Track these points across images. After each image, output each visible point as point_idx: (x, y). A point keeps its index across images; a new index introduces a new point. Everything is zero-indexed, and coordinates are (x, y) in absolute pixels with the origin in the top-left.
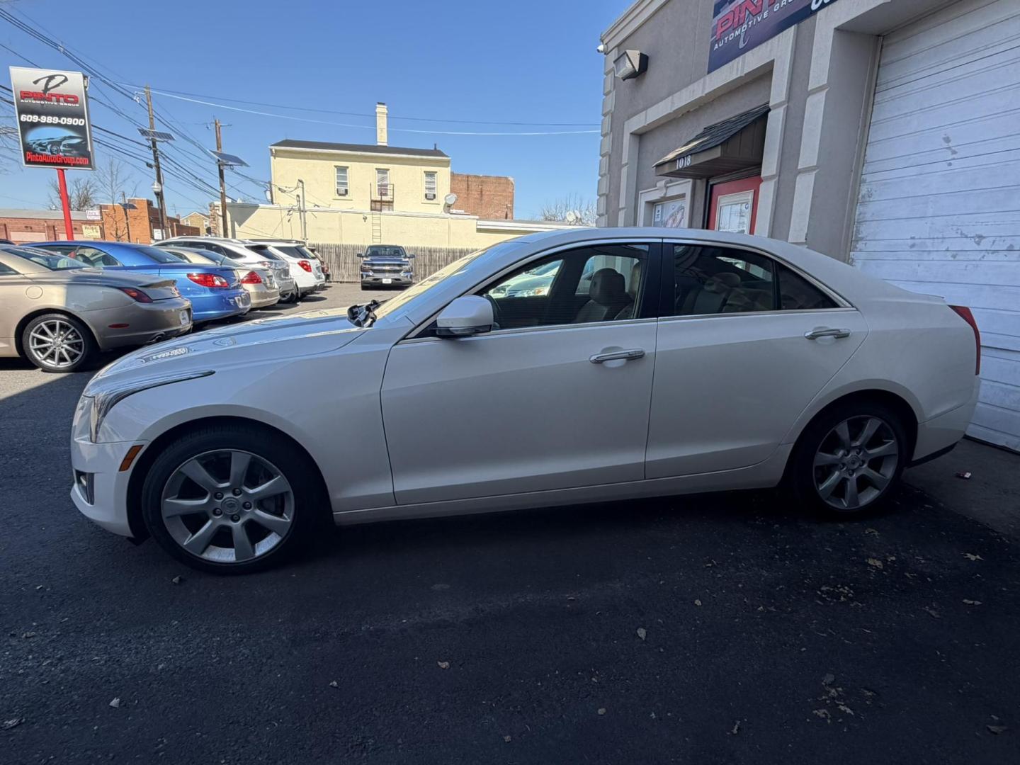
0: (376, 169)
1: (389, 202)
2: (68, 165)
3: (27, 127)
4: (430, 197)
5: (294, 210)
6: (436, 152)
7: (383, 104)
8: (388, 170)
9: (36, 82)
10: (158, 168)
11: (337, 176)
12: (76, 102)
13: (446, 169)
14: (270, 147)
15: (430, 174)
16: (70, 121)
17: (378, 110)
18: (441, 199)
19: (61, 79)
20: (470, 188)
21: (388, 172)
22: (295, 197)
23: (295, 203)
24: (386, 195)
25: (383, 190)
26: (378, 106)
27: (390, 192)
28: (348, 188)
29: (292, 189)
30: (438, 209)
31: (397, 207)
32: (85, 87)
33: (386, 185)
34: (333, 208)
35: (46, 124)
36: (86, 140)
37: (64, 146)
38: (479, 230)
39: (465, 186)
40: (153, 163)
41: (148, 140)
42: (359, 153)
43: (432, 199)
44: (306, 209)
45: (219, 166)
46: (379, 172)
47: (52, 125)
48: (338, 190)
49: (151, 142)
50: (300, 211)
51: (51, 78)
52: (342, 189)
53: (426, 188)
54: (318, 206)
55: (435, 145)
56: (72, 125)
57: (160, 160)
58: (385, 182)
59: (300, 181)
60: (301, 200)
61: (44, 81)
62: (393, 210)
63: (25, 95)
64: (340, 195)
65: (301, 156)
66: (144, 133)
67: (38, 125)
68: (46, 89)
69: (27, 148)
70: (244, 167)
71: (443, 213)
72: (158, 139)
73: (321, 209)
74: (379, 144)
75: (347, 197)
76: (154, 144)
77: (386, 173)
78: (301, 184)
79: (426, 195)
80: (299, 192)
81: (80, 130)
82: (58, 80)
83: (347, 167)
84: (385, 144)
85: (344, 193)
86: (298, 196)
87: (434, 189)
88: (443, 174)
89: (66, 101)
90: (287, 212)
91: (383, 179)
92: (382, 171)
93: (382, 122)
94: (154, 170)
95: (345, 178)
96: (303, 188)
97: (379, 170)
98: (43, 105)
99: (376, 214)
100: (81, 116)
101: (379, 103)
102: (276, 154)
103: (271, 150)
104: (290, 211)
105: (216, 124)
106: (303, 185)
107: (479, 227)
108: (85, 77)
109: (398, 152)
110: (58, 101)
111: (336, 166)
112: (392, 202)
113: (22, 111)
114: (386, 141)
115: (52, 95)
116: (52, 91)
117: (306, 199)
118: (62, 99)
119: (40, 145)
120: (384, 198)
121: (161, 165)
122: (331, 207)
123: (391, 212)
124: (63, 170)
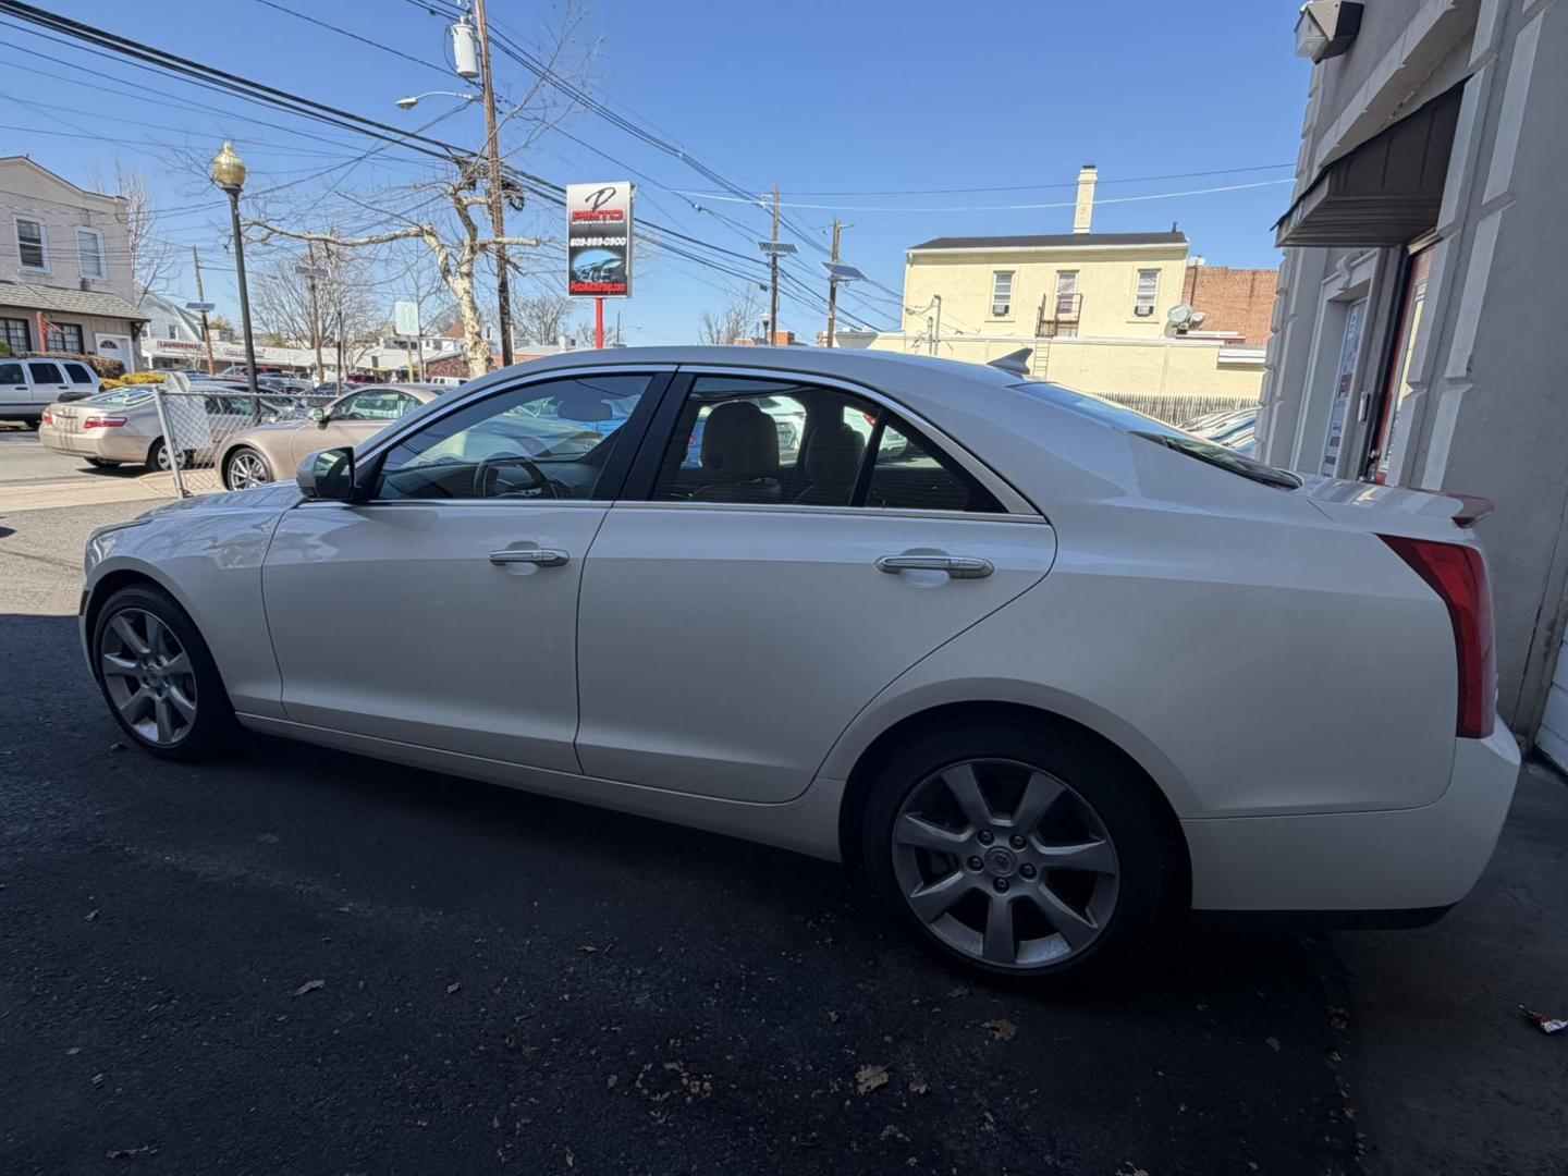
0: (1058, 271)
1: (1070, 322)
2: (606, 293)
3: (574, 252)
4: (1143, 312)
5: (923, 339)
6: (1176, 236)
7: (1092, 167)
8: (1077, 271)
9: (587, 200)
10: (775, 290)
11: (997, 286)
12: (620, 218)
13: (1180, 262)
14: (907, 251)
15: (1147, 274)
16: (612, 241)
17: (1082, 178)
18: (1161, 316)
19: (610, 192)
20: (1256, 292)
21: (1077, 275)
22: (927, 318)
23: (925, 329)
24: (1068, 311)
25: (1064, 303)
26: (1082, 171)
27: (1075, 307)
28: (1010, 304)
29: (923, 310)
30: (1154, 331)
31: (1084, 330)
32: (631, 199)
33: (1071, 296)
34: (982, 335)
35: (592, 248)
36: (625, 263)
37: (605, 271)
38: (1221, 366)
39: (1247, 288)
40: (769, 284)
41: (768, 255)
42: (1033, 249)
43: (1146, 315)
44: (942, 335)
45: (832, 283)
46: (1061, 277)
47: (596, 247)
48: (994, 307)
49: (771, 258)
50: (931, 340)
51: (601, 192)
52: (1002, 304)
53: (1139, 298)
54: (961, 333)
55: (1175, 224)
56: (614, 246)
57: (779, 280)
58: (1070, 292)
59: (938, 297)
60: (935, 323)
61: (594, 198)
62: (1076, 335)
63: (577, 216)
64: (997, 315)
65: (948, 259)
66: (764, 246)
67: (585, 248)
68: (596, 206)
69: (573, 276)
70: (862, 281)
71: (1163, 337)
72: (779, 253)
73: (965, 336)
74: (1076, 231)
75: (1006, 318)
76: (774, 259)
77: (1074, 277)
78: (937, 301)
79: (1137, 308)
80: (933, 313)
81: (620, 250)
82: (608, 193)
83: (1013, 272)
84: (1087, 231)
85: (1002, 311)
86: (931, 319)
87: (1152, 297)
88: (1173, 273)
89: (612, 218)
90: (912, 342)
91: (1067, 287)
92: (1068, 275)
93: (1085, 197)
94: (769, 293)
95: (1008, 288)
96: (939, 307)
97: (1063, 274)
98: (590, 225)
99: (1043, 342)
100: (622, 233)
101: (1085, 167)
102: (914, 260)
103: (908, 255)
104: (917, 341)
105: (835, 226)
106: (940, 303)
107: (1222, 360)
108: (632, 187)
109: (1107, 242)
110: (604, 219)
111: (995, 272)
112: (1077, 322)
113: (573, 235)
114: (1088, 226)
115: (601, 213)
116: (599, 209)
117: (941, 321)
118: (608, 216)
119: (584, 272)
120: (1063, 317)
121: (779, 287)
122: (981, 333)
123: (1073, 338)
124: (601, 299)
